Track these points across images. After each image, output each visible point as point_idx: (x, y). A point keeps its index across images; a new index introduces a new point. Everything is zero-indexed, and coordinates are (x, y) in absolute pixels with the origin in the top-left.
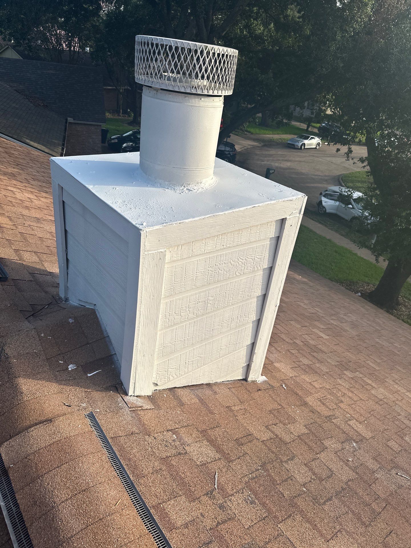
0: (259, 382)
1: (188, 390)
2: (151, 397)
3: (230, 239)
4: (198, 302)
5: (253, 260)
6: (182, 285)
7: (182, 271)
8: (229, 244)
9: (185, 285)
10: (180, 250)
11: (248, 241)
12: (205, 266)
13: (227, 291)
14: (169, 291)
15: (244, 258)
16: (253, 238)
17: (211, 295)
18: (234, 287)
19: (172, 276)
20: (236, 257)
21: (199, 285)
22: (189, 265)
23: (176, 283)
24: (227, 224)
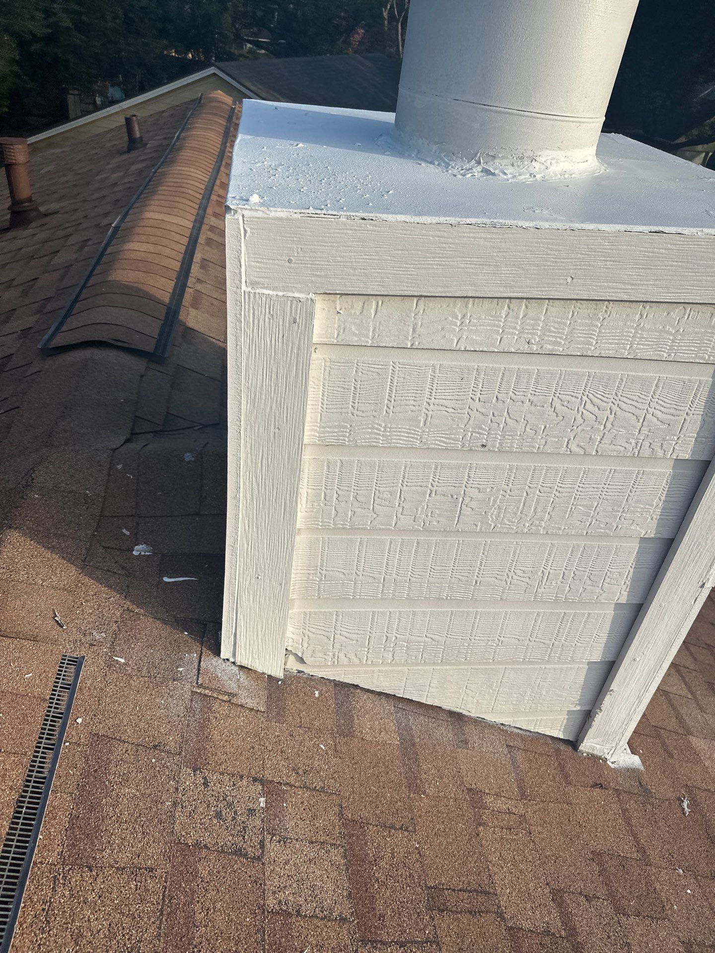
0: (612, 766)
1: (389, 707)
2: (280, 683)
3: (556, 325)
4: (431, 491)
5: (639, 420)
6: (376, 426)
7: (379, 384)
8: (551, 343)
9: (389, 430)
10: (373, 315)
11: (625, 349)
12: (460, 390)
13: (532, 490)
14: (335, 432)
15: (604, 404)
16: (648, 345)
17: (476, 486)
18: (560, 485)
19: (344, 388)
20: (577, 395)
21: (434, 442)
22: (405, 374)
23: (360, 415)
24: (544, 269)
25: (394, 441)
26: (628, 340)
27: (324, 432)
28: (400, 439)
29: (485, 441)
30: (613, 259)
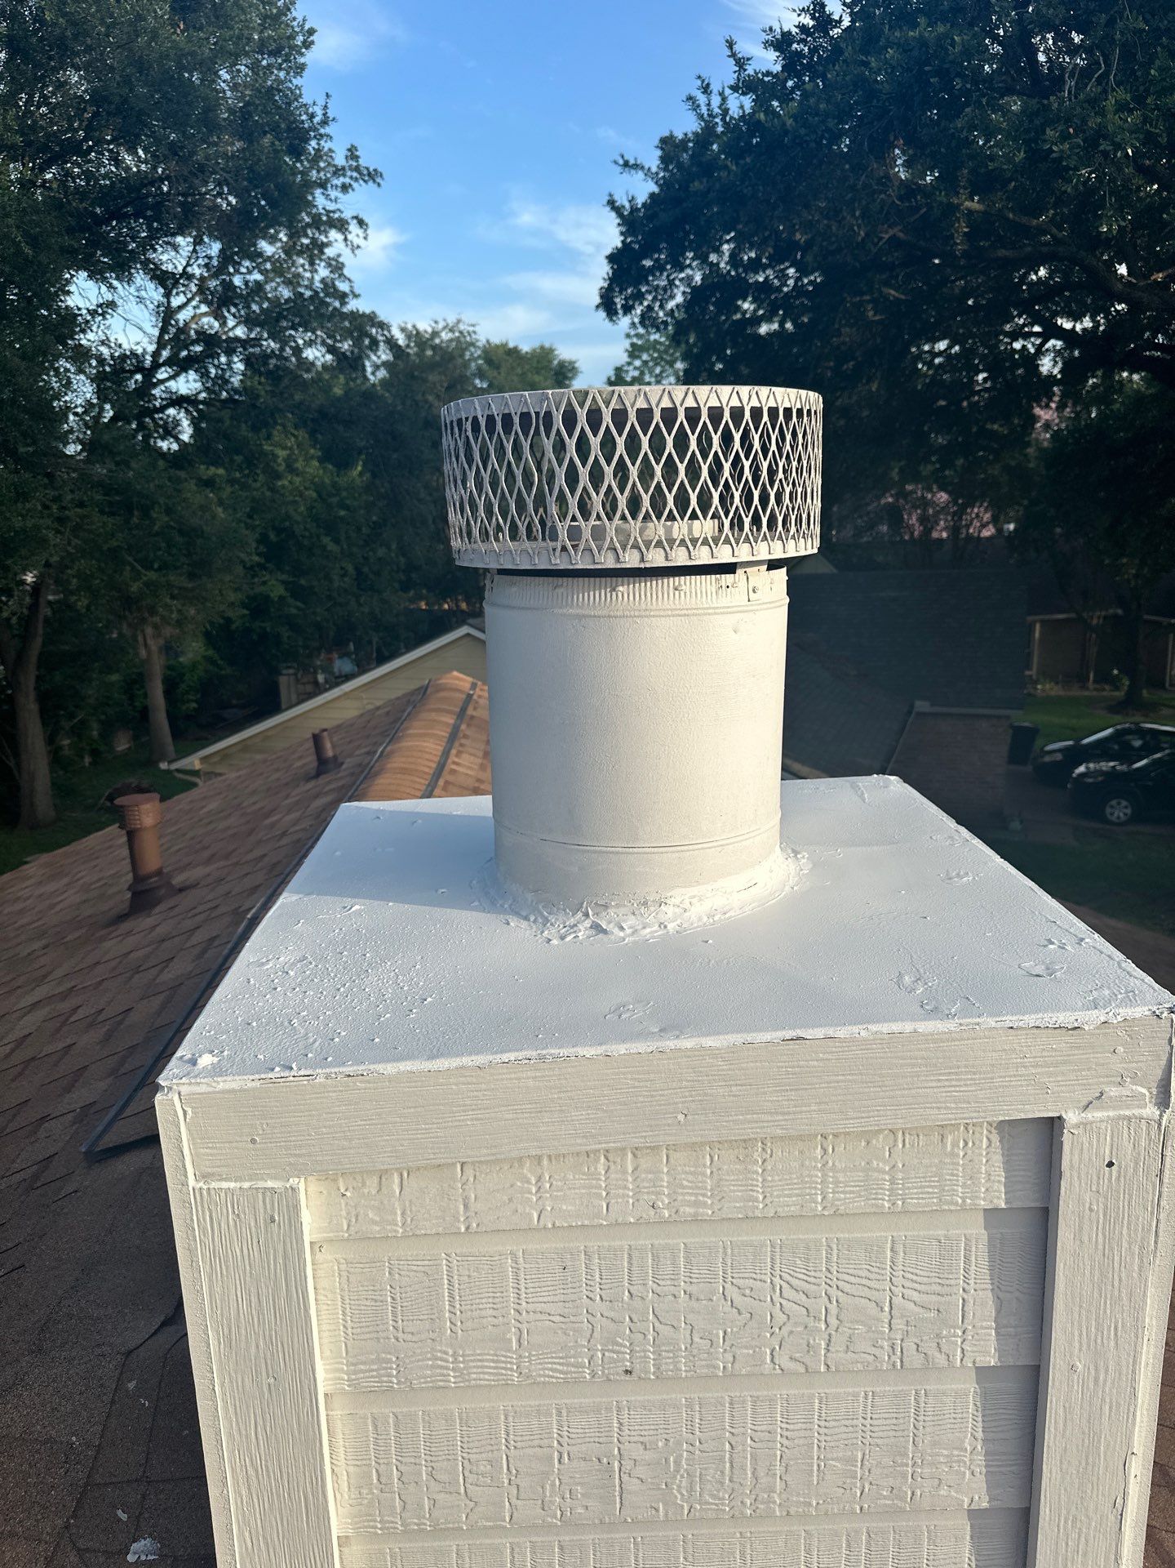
3: (690, 1178)
4: (561, 1454)
5: (882, 1308)
6: (439, 1354)
7: (430, 1290)
8: (690, 1204)
9: (461, 1359)
10: (398, 1193)
11: (816, 1203)
12: (565, 1287)
13: (739, 1439)
14: (373, 1370)
15: (813, 1287)
16: (851, 1192)
17: (636, 1439)
18: (784, 1426)
19: (376, 1301)
20: (763, 1277)
21: (542, 1372)
22: (469, 1270)
23: (409, 1339)
24: (637, 1108)
25: (474, 1376)
26: (816, 1188)
27: (355, 1373)
28: (484, 1373)
29: (628, 1364)
30: (738, 1082)
